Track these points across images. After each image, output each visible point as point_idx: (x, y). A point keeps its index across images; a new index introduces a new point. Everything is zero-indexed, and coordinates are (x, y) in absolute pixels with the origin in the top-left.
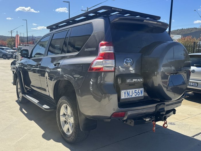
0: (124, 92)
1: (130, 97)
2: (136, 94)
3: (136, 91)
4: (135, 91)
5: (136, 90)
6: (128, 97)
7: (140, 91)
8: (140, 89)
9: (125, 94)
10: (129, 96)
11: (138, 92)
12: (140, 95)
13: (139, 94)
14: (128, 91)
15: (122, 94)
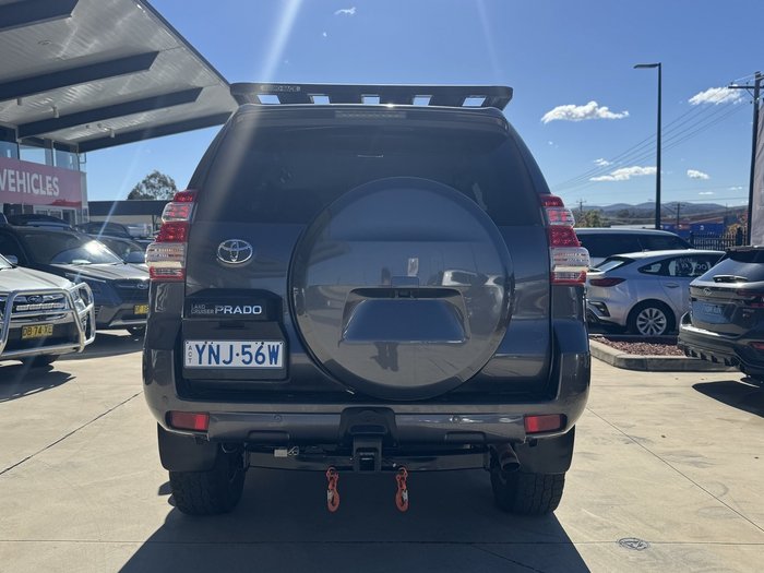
0: (197, 346)
1: (222, 364)
2: (247, 358)
3: (246, 350)
4: (244, 347)
5: (250, 346)
6: (214, 364)
7: (265, 351)
8: (266, 344)
9: (200, 352)
10: (218, 363)
11: (258, 354)
12: (267, 364)
13: (260, 359)
14: (215, 344)
15: (187, 351)
